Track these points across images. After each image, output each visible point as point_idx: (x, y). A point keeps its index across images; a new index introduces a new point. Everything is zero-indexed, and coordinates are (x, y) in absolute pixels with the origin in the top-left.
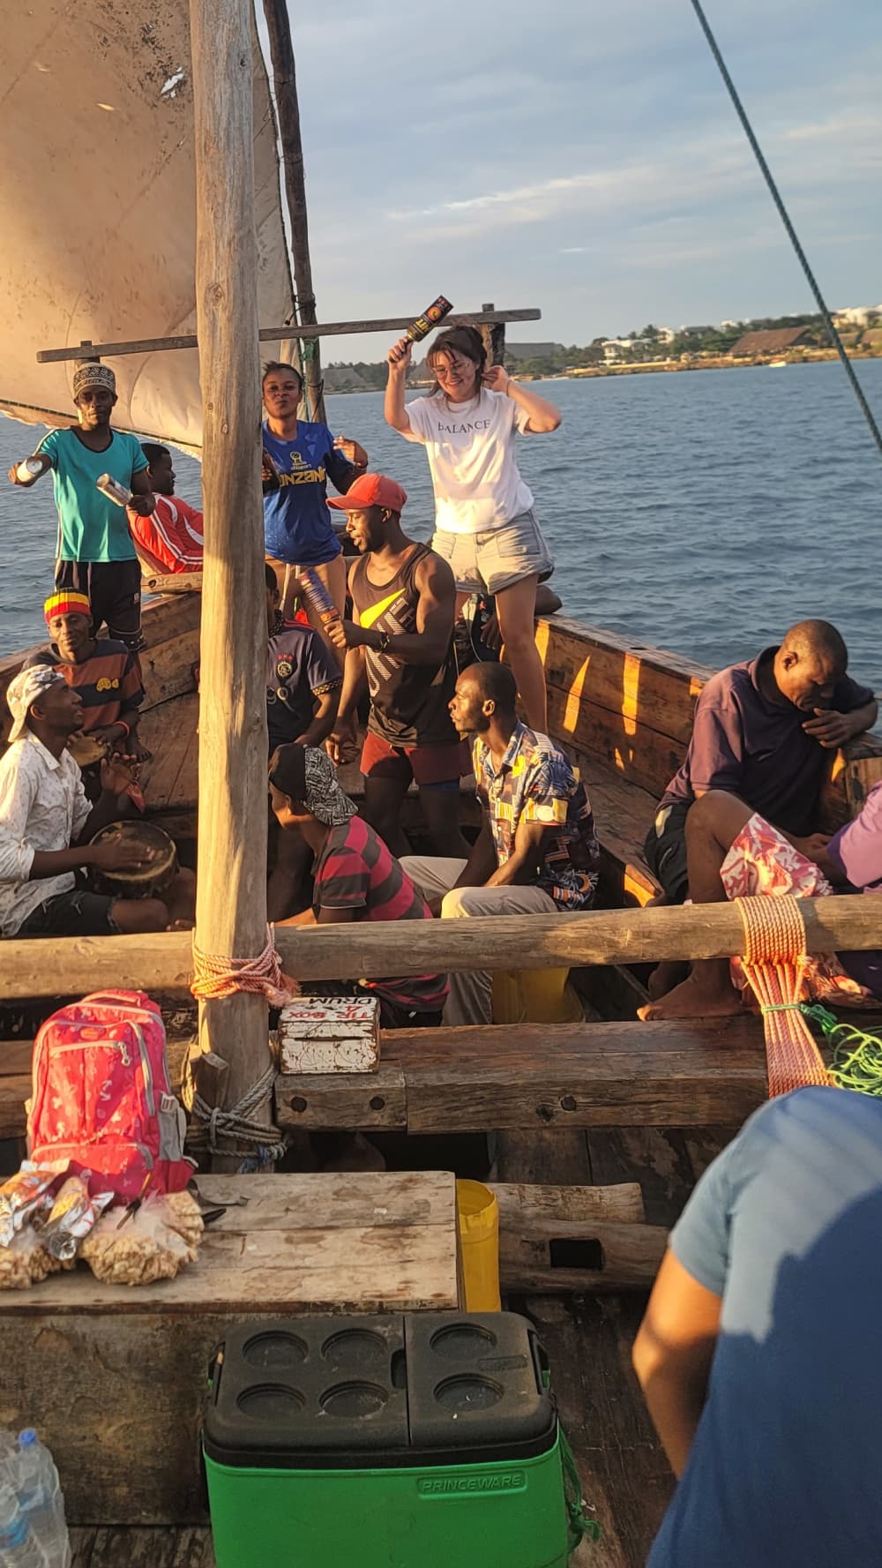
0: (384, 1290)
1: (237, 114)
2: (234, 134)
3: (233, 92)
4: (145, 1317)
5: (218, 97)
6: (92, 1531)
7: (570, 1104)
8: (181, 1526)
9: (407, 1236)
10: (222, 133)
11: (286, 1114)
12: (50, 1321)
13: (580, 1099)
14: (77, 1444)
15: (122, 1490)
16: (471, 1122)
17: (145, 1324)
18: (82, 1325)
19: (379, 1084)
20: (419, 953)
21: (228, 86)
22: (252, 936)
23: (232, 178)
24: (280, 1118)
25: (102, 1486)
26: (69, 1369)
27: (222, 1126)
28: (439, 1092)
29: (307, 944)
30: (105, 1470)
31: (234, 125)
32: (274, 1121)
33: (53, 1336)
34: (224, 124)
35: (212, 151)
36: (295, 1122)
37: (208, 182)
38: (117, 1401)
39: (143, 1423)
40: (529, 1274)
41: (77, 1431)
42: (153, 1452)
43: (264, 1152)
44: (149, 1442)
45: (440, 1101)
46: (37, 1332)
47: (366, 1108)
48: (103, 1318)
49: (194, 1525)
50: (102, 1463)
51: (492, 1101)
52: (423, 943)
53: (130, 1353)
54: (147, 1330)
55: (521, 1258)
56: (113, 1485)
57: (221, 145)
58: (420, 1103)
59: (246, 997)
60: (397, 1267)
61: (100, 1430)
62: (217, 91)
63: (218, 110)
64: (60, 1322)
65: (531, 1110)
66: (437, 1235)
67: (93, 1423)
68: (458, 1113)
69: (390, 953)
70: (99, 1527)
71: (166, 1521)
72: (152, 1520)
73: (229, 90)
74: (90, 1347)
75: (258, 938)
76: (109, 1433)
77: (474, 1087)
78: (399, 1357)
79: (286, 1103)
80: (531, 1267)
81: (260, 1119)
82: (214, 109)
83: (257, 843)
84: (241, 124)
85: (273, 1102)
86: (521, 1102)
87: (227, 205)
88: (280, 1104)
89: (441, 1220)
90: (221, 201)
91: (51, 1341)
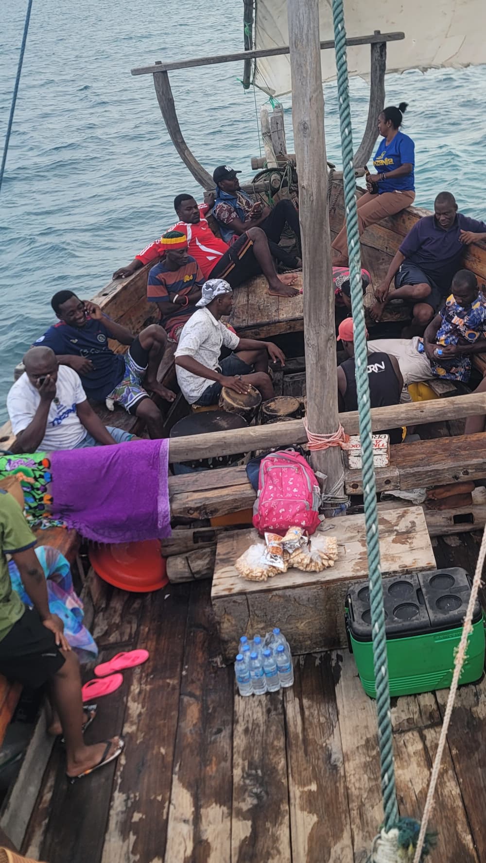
0: (408, 564)
1: (312, 26)
2: (311, 37)
3: (309, 13)
4: (314, 586)
5: (301, 16)
6: (298, 657)
7: (466, 473)
8: (332, 650)
9: (410, 538)
10: (304, 37)
11: (350, 490)
12: (275, 593)
13: (470, 471)
14: (289, 631)
15: (309, 642)
16: (426, 484)
17: (313, 588)
18: (288, 592)
19: (388, 475)
20: (401, 420)
21: (307, 9)
22: (333, 424)
23: (311, 63)
24: (348, 492)
25: (300, 642)
26: (285, 607)
27: (326, 500)
28: (413, 475)
29: (353, 421)
30: (301, 637)
31: (311, 32)
32: (345, 493)
33: (277, 597)
34: (305, 31)
35: (299, 46)
36: (355, 492)
37: (297, 64)
38: (304, 615)
39: (315, 620)
40: (445, 529)
41: (289, 626)
42: (320, 629)
43: (343, 506)
44: (318, 626)
45: (413, 478)
46: (270, 597)
47: (383, 485)
48: (297, 589)
49: (336, 649)
50: (299, 635)
51: (435, 476)
52: (403, 415)
53: (309, 598)
54: (315, 590)
55: (443, 524)
56: (304, 641)
57: (304, 43)
58: (405, 480)
59: (332, 449)
60: (409, 553)
61: (298, 625)
62: (301, 11)
63: (302, 23)
64: (280, 592)
65: (450, 477)
66: (422, 536)
67: (295, 623)
68: (421, 482)
69: (389, 421)
70: (299, 655)
71: (326, 650)
72: (321, 650)
73: (308, 11)
74: (293, 599)
75: (335, 425)
76: (302, 626)
77: (428, 471)
78: (419, 590)
79: (350, 486)
80: (446, 526)
81: (340, 494)
82: (300, 22)
83: (334, 387)
84: (314, 31)
85: (344, 487)
86: (446, 475)
87: (309, 78)
88: (347, 487)
89: (422, 529)
90: (305, 75)
91: (277, 599)
